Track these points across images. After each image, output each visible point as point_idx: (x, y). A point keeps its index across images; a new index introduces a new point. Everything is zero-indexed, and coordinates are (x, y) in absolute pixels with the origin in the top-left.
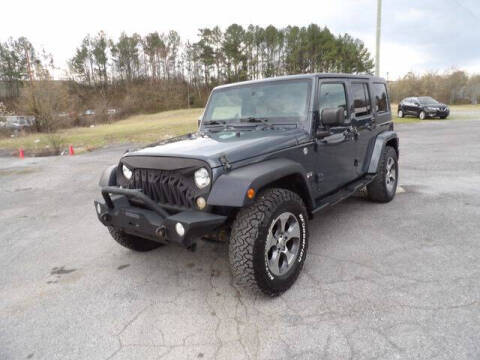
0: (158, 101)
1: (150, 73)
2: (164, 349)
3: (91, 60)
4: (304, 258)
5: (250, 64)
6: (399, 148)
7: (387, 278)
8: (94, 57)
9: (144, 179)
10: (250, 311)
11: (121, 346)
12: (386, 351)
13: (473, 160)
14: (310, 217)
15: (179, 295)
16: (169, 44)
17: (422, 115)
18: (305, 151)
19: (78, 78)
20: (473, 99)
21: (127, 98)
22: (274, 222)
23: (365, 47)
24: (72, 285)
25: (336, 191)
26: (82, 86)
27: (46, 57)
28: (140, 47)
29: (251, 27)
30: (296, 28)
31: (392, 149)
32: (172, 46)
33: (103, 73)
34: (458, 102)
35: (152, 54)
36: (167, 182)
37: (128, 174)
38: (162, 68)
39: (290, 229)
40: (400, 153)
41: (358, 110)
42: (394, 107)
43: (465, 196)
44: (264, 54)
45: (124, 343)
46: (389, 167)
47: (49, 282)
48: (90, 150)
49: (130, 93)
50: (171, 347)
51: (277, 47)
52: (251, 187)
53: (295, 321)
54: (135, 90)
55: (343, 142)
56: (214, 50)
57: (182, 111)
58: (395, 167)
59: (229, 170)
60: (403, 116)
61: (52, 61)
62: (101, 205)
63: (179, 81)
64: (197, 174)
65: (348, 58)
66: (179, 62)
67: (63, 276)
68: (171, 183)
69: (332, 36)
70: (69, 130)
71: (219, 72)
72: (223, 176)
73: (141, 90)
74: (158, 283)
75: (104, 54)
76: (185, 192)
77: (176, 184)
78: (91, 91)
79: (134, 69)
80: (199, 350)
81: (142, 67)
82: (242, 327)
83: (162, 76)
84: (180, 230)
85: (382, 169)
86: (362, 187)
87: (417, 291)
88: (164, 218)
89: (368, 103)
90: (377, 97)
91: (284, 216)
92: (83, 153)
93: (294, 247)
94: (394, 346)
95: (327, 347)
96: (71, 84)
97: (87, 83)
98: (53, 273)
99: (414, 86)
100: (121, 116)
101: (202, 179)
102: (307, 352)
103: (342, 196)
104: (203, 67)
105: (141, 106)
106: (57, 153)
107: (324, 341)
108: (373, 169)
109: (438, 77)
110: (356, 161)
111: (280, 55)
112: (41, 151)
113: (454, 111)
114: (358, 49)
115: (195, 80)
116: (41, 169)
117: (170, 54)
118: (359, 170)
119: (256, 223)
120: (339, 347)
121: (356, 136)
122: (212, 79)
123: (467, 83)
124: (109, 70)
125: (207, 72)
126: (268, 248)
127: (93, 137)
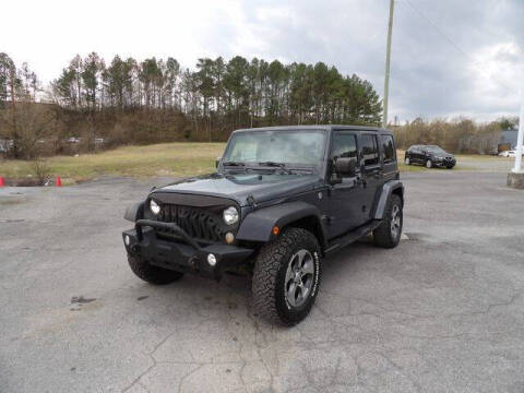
0: (151, 132)
1: (143, 102)
2: (195, 366)
3: (79, 84)
4: (316, 293)
5: (253, 100)
6: (404, 196)
7: (389, 313)
8: (82, 80)
9: (174, 214)
10: (268, 338)
11: (155, 363)
12: (387, 369)
13: (475, 212)
14: (323, 255)
15: (201, 323)
16: (167, 73)
17: (429, 163)
18: (320, 195)
19: (61, 101)
20: (480, 150)
21: (117, 127)
22: (294, 257)
23: (373, 89)
24: (96, 313)
25: (345, 234)
26: (66, 111)
27: (28, 77)
28: (134, 74)
29: (255, 61)
30: (302, 65)
31: (397, 198)
32: (169, 75)
33: (91, 98)
34: (465, 151)
35: (147, 82)
36: (197, 217)
37: (156, 209)
38: (157, 98)
39: (306, 266)
40: (405, 202)
41: (367, 157)
42: (400, 154)
43: (463, 245)
44: (268, 90)
45: (158, 360)
46: (394, 214)
47: (73, 310)
48: (78, 182)
49: (120, 121)
50: (202, 364)
51: (282, 84)
52: (276, 225)
53: (309, 346)
54: (126, 118)
55: (352, 188)
56: (215, 82)
57: (176, 144)
58: (400, 215)
59: (255, 210)
60: (410, 164)
61: (34, 82)
62: (130, 236)
63: (175, 112)
64: (226, 212)
65: (355, 99)
66: (177, 92)
67: (84, 304)
68: (202, 219)
69: (340, 76)
70: (51, 159)
71: (219, 106)
72: (251, 215)
73: (133, 120)
74: (179, 313)
75: (94, 79)
76: (214, 227)
77: (206, 219)
78: (76, 118)
79: (126, 95)
80: (226, 366)
81: (135, 95)
82: (262, 351)
83: (157, 105)
84: (212, 260)
85: (388, 215)
86: (369, 232)
87: (416, 324)
88: (196, 249)
89: (376, 150)
90: (384, 145)
91: (302, 253)
92: (71, 184)
93: (308, 282)
94: (395, 365)
95: (338, 365)
96: (54, 107)
97: (73, 108)
98: (73, 302)
99: (423, 133)
100: (109, 146)
101: (230, 217)
102: (321, 369)
103: (350, 240)
104: (202, 99)
105: (132, 137)
106: (41, 184)
107: (336, 362)
108: (379, 215)
109: (446, 124)
110: (364, 207)
111: (284, 92)
112: (22, 180)
113: (461, 161)
114: (366, 90)
115: (192, 112)
116: (28, 200)
117: (167, 83)
118: (366, 216)
119: (278, 257)
120: (348, 365)
121: (365, 184)
122: (212, 113)
123: (475, 133)
124: (98, 95)
125: (206, 105)
126: (287, 281)
127: (79, 168)
